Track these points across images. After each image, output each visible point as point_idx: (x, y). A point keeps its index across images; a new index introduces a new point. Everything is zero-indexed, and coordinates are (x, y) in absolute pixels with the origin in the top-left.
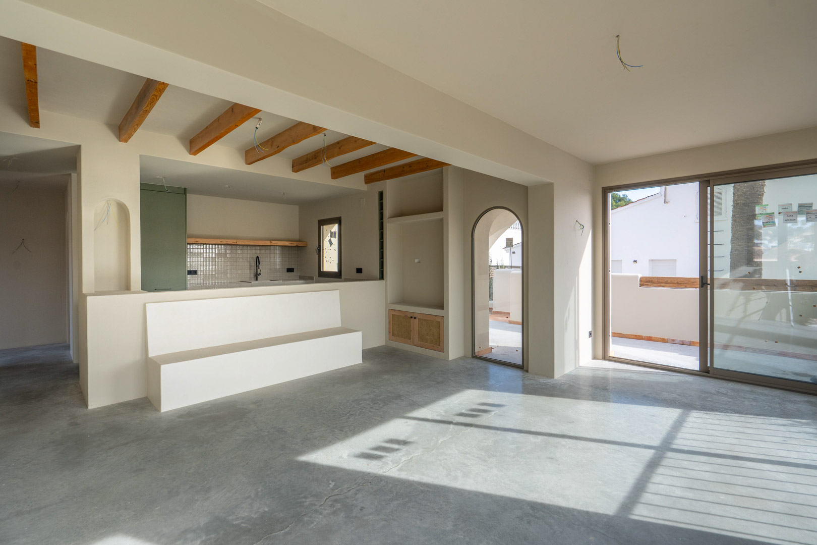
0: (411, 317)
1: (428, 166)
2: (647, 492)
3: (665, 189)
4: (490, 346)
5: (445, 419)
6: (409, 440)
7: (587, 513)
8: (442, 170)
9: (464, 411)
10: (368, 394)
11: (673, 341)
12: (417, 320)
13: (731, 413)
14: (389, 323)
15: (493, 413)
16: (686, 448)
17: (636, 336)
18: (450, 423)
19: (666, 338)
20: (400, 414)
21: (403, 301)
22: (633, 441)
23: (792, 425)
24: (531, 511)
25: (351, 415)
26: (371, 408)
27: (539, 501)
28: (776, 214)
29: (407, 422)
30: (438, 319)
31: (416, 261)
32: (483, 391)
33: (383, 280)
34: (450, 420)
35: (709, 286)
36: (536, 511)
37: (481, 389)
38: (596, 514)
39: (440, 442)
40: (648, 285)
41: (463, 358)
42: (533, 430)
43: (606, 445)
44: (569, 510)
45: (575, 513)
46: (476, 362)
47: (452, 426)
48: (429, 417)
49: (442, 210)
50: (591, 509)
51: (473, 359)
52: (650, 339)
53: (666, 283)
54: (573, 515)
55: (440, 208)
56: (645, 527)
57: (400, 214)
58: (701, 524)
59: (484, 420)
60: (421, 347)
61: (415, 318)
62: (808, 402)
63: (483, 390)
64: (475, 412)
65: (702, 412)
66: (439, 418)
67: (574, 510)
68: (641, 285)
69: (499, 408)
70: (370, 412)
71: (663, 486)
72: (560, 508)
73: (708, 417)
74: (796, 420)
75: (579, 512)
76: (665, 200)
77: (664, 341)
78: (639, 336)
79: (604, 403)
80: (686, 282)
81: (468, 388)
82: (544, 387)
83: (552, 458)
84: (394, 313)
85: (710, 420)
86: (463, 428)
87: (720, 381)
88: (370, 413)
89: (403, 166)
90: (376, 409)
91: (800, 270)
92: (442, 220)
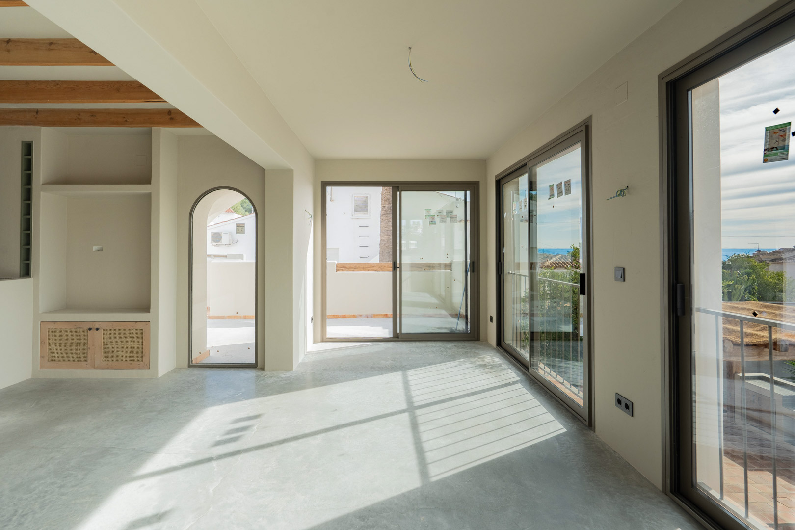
0: (90, 329)
1: (126, 121)
2: (426, 452)
3: (331, 189)
4: (207, 349)
5: (200, 457)
6: (163, 511)
7: (403, 495)
8: (151, 130)
9: (218, 438)
10: (41, 466)
11: (360, 316)
12: (101, 332)
13: (428, 366)
14: (42, 342)
15: (255, 428)
16: (423, 403)
17: (334, 315)
18: (210, 460)
19: (356, 314)
20: (124, 477)
21: (68, 307)
22: (389, 411)
23: (460, 365)
24: (362, 523)
25: (23, 516)
26: (61, 487)
27: (361, 506)
28: (436, 216)
29: (143, 485)
30: (139, 326)
31: (94, 248)
32: (227, 405)
33: (30, 277)
34: (207, 456)
35: (398, 269)
36: (366, 520)
37: (222, 404)
38: (410, 492)
39: (211, 491)
40: (342, 270)
41: (177, 370)
42: (307, 431)
43: (375, 422)
44: (390, 501)
45: (396, 501)
46: (196, 371)
47: (214, 464)
48: (175, 463)
49: (148, 181)
50: (404, 490)
51: (191, 369)
52: (344, 317)
53: (355, 268)
54: (396, 504)
55: (146, 179)
56: (443, 483)
57: (64, 180)
58: (469, 462)
59: (249, 439)
60: (108, 368)
61: (97, 329)
62: (455, 346)
63: (226, 403)
64: (234, 434)
65: (412, 370)
66: (189, 460)
67: (393, 498)
68: (337, 270)
69: (258, 419)
70: (63, 494)
71: (431, 442)
72: (382, 503)
73: (418, 373)
74: (458, 360)
75: (397, 497)
76: (331, 198)
77: (354, 317)
78: (336, 315)
79: (348, 382)
80: (369, 267)
81: (205, 407)
82: (288, 381)
83: (343, 455)
84: (52, 326)
85: (421, 375)
86: (230, 459)
87: (406, 342)
88: (64, 497)
89: (79, 112)
90: (73, 487)
91: (448, 256)
92: (149, 196)
